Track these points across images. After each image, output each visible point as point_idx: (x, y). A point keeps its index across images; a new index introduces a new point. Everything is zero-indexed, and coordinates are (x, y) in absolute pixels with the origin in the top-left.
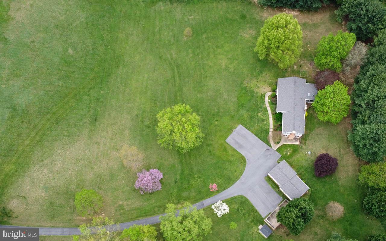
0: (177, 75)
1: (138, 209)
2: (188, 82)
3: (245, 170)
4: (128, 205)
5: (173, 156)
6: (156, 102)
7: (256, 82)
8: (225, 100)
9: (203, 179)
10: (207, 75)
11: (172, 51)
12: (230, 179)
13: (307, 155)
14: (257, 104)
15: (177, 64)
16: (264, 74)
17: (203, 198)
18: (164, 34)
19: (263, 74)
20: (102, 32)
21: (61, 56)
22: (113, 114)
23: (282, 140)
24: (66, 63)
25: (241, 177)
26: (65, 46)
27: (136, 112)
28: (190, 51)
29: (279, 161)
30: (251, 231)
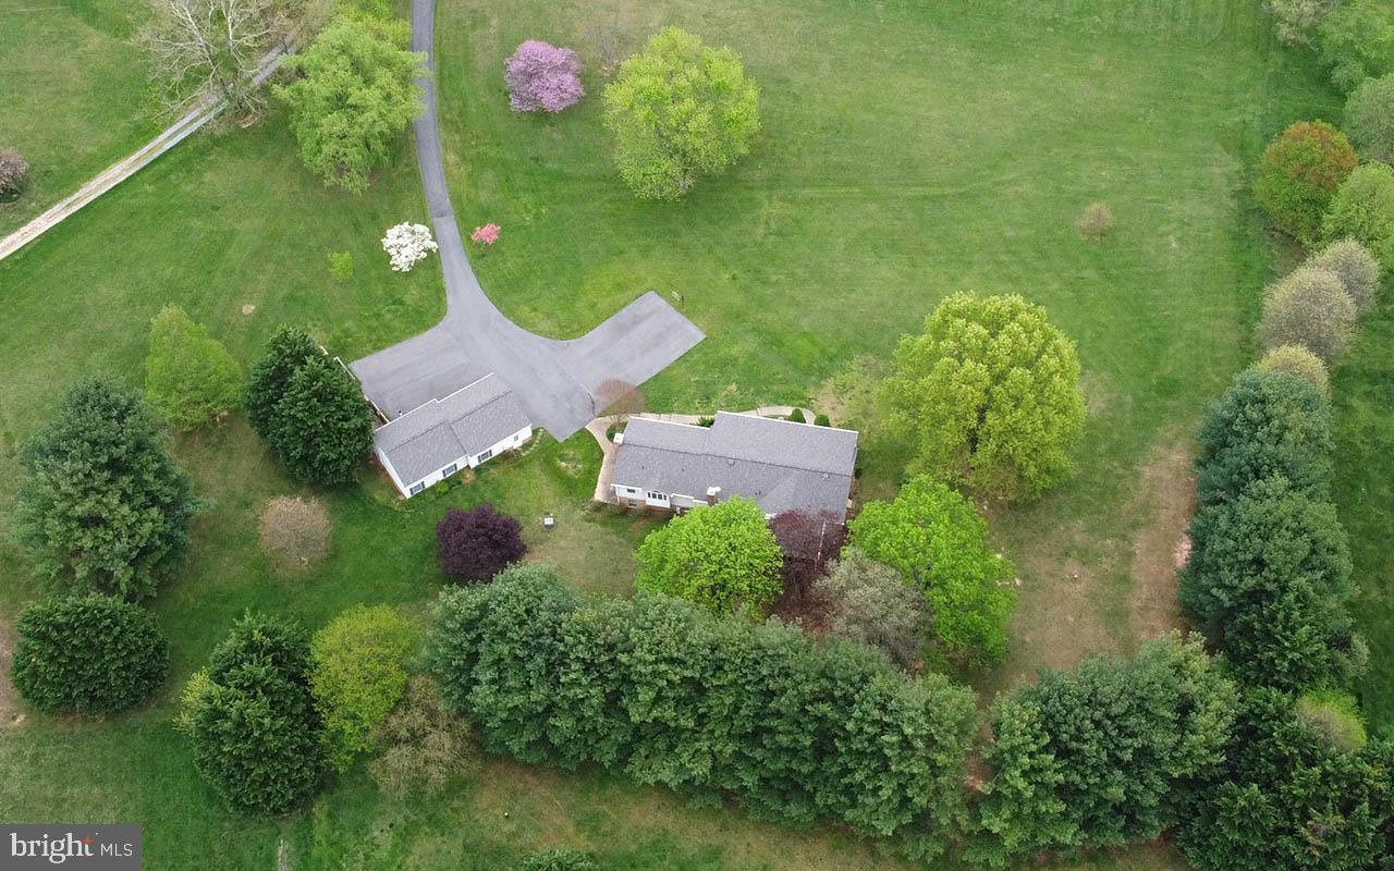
0: (932, 192)
2: (900, 219)
6: (830, 131)
8: (807, 300)
10: (919, 269)
11: (1029, 186)
12: (512, 290)
14: (772, 384)
15: (977, 196)
18: (1102, 168)
22: (796, 27)
28: (1028, 232)
29: (540, 434)
30: (315, 326)
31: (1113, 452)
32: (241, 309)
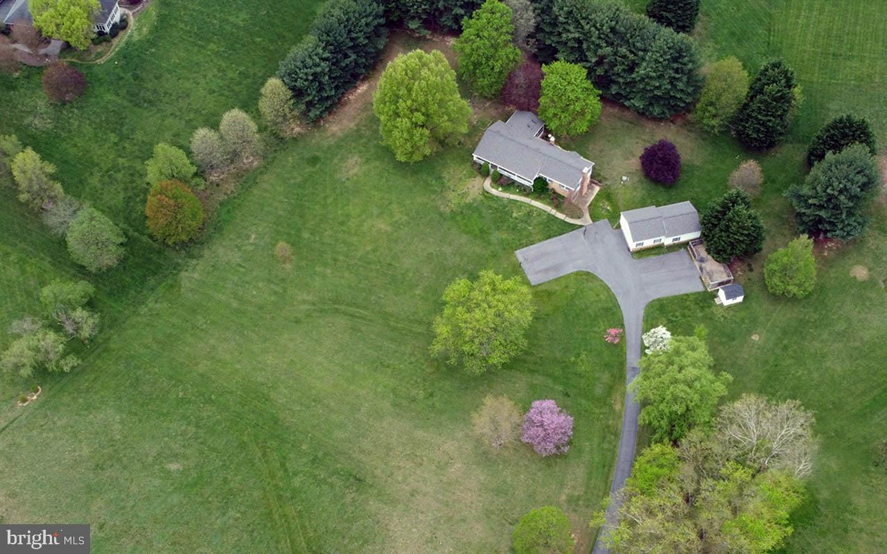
0: (351, 310)
1: (590, 474)
2: (379, 297)
3: (603, 280)
4: (574, 488)
5: (513, 380)
6: (386, 364)
7: (453, 193)
8: (455, 255)
9: (585, 350)
10: (388, 262)
11: (299, 298)
12: (607, 310)
13: (627, 184)
14: (496, 209)
15: (330, 300)
16: (445, 174)
17: (622, 364)
18: (253, 296)
19: (444, 177)
20: (172, 397)
21: (173, 487)
22: (366, 444)
23: (581, 206)
24: (195, 484)
25: (613, 291)
26: (156, 471)
27: (386, 405)
28: (318, 269)
29: (615, 226)
30: (719, 318)
31: (361, 137)
32: (760, 338)
